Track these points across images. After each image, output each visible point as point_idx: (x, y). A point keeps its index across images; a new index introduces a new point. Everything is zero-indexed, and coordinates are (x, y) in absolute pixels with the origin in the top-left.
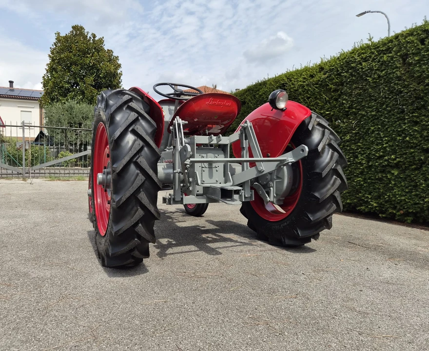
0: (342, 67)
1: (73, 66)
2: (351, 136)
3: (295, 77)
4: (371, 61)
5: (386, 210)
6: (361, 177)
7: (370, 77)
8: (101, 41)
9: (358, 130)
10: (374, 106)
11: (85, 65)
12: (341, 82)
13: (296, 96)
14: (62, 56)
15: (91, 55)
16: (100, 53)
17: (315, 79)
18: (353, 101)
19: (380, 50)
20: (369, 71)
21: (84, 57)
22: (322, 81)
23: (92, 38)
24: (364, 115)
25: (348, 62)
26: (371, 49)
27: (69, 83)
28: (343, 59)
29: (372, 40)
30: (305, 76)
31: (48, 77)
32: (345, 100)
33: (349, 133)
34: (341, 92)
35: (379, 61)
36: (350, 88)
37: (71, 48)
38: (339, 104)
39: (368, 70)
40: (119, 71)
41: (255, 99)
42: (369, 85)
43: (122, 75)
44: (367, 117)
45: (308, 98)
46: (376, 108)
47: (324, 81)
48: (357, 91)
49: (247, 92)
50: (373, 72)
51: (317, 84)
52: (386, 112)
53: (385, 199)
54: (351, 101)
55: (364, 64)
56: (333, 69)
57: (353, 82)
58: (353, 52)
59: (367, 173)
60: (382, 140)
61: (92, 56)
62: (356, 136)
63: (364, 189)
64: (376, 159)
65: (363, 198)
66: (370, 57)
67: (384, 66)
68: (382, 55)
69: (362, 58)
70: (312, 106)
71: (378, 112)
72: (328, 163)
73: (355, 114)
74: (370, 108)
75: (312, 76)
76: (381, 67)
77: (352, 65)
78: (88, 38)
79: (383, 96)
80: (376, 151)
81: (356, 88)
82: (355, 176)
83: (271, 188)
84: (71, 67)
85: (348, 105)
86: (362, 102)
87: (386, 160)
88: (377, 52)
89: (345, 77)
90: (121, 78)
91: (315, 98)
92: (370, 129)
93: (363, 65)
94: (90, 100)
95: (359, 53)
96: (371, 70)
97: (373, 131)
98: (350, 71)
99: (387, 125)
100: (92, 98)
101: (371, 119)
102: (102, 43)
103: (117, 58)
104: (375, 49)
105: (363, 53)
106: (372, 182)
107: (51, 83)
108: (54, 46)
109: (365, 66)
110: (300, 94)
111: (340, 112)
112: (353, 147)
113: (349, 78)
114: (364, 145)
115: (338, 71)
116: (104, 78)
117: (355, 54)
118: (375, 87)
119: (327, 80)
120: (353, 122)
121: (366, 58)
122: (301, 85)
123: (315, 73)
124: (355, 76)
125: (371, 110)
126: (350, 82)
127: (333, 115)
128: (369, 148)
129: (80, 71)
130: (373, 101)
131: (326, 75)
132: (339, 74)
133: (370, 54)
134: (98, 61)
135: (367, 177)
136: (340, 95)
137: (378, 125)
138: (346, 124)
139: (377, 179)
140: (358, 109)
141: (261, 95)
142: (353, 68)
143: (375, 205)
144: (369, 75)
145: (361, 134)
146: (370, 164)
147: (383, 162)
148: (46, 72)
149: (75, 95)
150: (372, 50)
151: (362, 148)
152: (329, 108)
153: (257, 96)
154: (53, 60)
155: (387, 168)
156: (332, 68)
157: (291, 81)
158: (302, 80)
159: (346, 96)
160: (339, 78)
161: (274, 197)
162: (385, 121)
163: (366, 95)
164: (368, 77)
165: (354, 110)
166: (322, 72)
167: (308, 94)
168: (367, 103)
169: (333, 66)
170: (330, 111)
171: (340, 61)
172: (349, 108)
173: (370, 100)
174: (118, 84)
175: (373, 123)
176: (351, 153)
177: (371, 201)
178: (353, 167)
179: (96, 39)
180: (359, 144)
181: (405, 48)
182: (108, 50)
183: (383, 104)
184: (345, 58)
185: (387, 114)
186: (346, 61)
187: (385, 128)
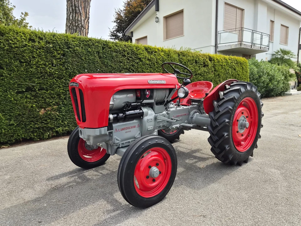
0: (62, 44)
17: (37, 44)
22: (46, 48)
25: (66, 43)
26: (78, 40)
34: (65, 61)
35: (86, 50)
36: (71, 60)
38: (65, 68)
55: (78, 48)
56: (55, 43)
69: (75, 44)
75: (34, 41)
89: (67, 52)
123: (35, 39)
131: (51, 45)
133: (78, 43)
142: (70, 47)
144: (82, 56)
181: (98, 48)
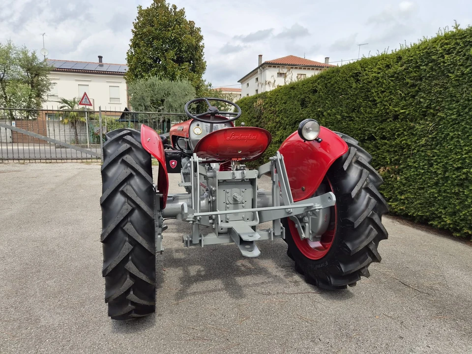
0: (422, 59)
1: (155, 41)
2: (427, 141)
3: (369, 67)
4: (456, 54)
5: (461, 229)
6: (435, 188)
7: (453, 73)
8: (182, 12)
9: (436, 134)
10: (455, 108)
11: (166, 39)
12: (420, 76)
13: (369, 88)
14: (145, 30)
15: (172, 27)
16: (181, 26)
17: (391, 71)
18: (431, 100)
19: (467, 41)
20: (452, 66)
21: (165, 30)
22: (398, 74)
23: (173, 10)
24: (443, 118)
25: (429, 53)
26: (456, 39)
27: (151, 58)
28: (423, 49)
29: (459, 28)
30: (381, 66)
31: (132, 53)
32: (423, 97)
33: (424, 137)
34: (419, 88)
35: (465, 55)
36: (429, 85)
37: (152, 22)
38: (416, 101)
39: (450, 64)
40: (201, 44)
41: (327, 88)
42: (451, 83)
43: (204, 47)
44: (447, 120)
45: (383, 92)
46: (458, 111)
47: (400, 74)
48: (438, 89)
49: (318, 79)
50: (457, 68)
51: (392, 76)
52: (468, 117)
53: (460, 217)
54: (429, 99)
55: (446, 56)
56: (412, 60)
57: (434, 78)
58: (435, 41)
59: (443, 184)
60: (462, 149)
61: (174, 29)
62: (433, 141)
63: (438, 202)
64: (454, 170)
65: (436, 212)
66: (454, 48)
67: (469, 62)
68: (468, 47)
69: (445, 50)
70: (386, 101)
71: (459, 115)
72: (363, 211)
73: (434, 115)
74: (450, 110)
75: (388, 66)
76: (466, 63)
77: (433, 57)
78: (169, 10)
79: (467, 98)
80: (454, 160)
81: (436, 85)
82: (429, 186)
83: (307, 224)
84: (153, 41)
85: (426, 105)
86: (442, 101)
87: (464, 173)
88: (464, 43)
89: (425, 71)
90: (203, 51)
91: (390, 92)
92: (449, 134)
93: (446, 58)
94: (172, 76)
95: (443, 43)
96: (454, 65)
97: (452, 138)
98: (430, 64)
99: (468, 132)
100: (174, 74)
101: (451, 123)
102: (183, 15)
103: (199, 29)
104: (461, 39)
105: (447, 44)
106: (447, 196)
107: (134, 59)
108: (137, 21)
109: (448, 60)
110: (374, 87)
111: (416, 111)
112: (429, 153)
113: (429, 72)
114: (441, 152)
115: (417, 63)
116: (186, 52)
117: (438, 44)
118: (458, 85)
119: (404, 73)
120: (430, 125)
121: (449, 50)
122: (375, 76)
123: (392, 63)
124: (436, 70)
125: (452, 112)
126: (429, 77)
127: (408, 114)
128: (447, 157)
129: (162, 45)
130: (454, 102)
131: (404, 67)
132: (418, 67)
133: (454, 45)
134: (180, 34)
135: (443, 188)
136: (417, 92)
137: (458, 130)
138: (423, 126)
139: (452, 193)
140: (437, 110)
141: (332, 85)
142: (433, 61)
143: (448, 222)
144: (452, 71)
145: (438, 140)
146: (446, 176)
147: (460, 175)
148: (130, 47)
149: (158, 71)
150: (458, 41)
151: (438, 156)
152: (404, 106)
153: (329, 85)
154: (136, 35)
155: (465, 182)
156: (411, 58)
157: (365, 70)
158: (376, 70)
159: (424, 92)
160: (418, 71)
161: (310, 234)
162: (466, 127)
163: (447, 94)
164: (451, 73)
165: (432, 111)
166: (400, 63)
167: (383, 87)
168: (447, 104)
169: (412, 57)
170: (406, 109)
171: (420, 51)
172: (427, 107)
173: (450, 100)
174: (200, 58)
175: (453, 128)
176: (425, 160)
177: (445, 218)
178: (427, 176)
179: (177, 10)
180: (435, 151)
182: (190, 22)
183: (466, 107)
184: (426, 48)
185: (469, 119)
186: (427, 52)
187: (466, 136)
